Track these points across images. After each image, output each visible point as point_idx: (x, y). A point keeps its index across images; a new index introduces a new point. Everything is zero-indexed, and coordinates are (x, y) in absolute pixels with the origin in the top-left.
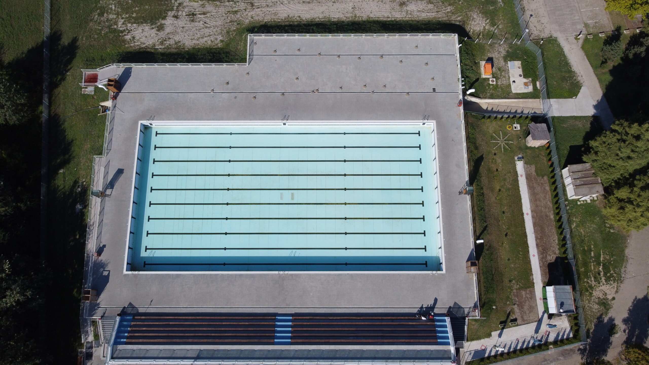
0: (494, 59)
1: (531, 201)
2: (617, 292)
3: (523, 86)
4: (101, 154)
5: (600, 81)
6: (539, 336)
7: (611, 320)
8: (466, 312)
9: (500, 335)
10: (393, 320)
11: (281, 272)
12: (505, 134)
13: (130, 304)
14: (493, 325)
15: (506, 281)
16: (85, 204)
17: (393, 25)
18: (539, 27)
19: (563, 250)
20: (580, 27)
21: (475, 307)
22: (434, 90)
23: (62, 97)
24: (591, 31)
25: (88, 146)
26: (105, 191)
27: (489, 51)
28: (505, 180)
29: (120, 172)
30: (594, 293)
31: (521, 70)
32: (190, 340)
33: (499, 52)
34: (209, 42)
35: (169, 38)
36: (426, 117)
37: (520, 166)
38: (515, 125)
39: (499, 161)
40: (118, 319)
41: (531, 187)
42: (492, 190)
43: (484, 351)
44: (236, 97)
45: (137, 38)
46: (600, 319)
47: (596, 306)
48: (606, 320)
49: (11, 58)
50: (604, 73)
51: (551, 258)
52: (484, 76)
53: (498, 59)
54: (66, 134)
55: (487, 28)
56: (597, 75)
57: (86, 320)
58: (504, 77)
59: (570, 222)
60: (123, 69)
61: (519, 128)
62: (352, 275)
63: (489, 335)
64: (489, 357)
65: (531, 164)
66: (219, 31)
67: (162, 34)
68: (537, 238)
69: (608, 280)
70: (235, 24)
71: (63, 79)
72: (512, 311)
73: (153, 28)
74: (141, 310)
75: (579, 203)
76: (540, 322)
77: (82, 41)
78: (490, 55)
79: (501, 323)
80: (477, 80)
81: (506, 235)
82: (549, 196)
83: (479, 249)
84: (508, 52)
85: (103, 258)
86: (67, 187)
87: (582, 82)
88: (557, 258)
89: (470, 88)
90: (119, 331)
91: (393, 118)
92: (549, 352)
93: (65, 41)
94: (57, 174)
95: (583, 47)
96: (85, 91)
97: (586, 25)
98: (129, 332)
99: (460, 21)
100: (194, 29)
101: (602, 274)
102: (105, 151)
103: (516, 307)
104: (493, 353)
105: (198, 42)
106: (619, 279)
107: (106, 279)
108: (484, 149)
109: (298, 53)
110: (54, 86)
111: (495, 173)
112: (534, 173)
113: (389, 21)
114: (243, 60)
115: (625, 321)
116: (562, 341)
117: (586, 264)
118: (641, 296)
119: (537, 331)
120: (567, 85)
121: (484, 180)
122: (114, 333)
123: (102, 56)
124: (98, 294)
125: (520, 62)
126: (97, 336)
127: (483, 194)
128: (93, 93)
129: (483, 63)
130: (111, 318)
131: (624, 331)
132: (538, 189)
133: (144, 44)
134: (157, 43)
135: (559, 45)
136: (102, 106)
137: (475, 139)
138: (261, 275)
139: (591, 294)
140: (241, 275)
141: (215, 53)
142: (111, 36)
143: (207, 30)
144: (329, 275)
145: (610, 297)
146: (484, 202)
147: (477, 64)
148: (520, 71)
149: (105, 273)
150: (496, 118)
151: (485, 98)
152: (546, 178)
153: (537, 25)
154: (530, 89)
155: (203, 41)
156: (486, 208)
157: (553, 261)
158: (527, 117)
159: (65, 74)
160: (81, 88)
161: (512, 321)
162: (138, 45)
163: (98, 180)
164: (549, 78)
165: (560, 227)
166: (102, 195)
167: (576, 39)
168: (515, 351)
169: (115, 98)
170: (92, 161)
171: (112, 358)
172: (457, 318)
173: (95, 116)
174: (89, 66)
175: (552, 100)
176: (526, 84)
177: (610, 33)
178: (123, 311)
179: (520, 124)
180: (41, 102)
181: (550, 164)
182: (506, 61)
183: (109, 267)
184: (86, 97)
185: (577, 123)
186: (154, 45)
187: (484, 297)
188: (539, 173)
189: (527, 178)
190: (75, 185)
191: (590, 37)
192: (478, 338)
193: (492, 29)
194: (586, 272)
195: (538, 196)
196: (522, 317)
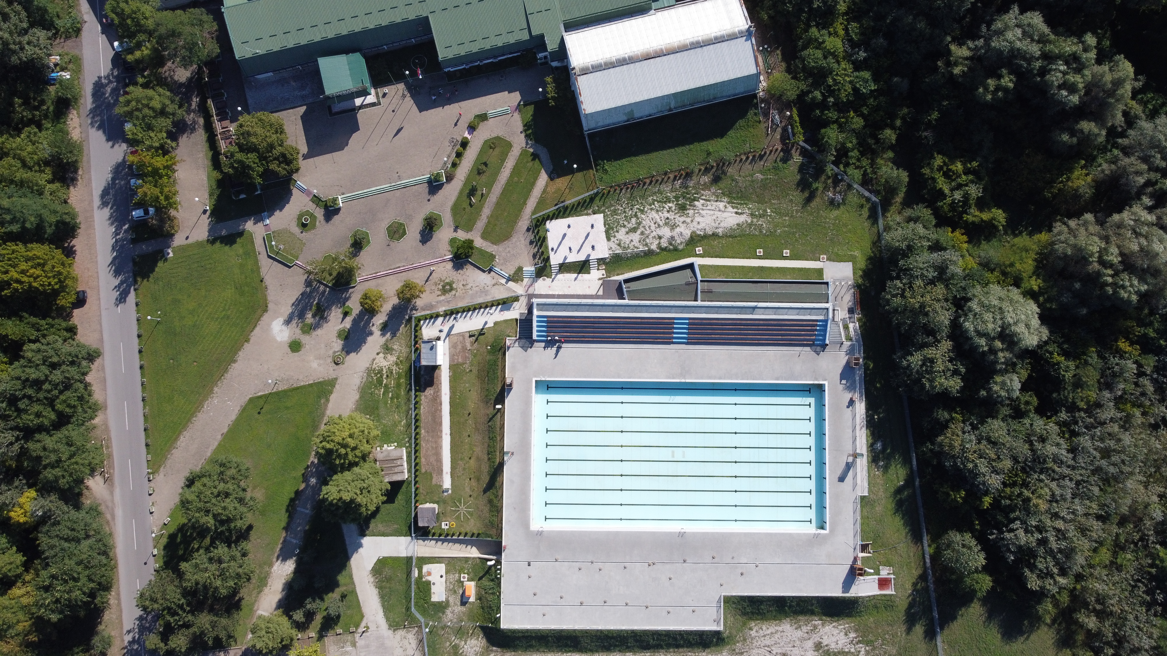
0: (459, 604)
1: (441, 447)
2: (374, 360)
3: (433, 572)
4: (863, 498)
5: (351, 577)
6: (451, 322)
7: (383, 335)
8: (517, 343)
9: (486, 323)
10: (584, 337)
11: (683, 381)
12: (458, 518)
13: (818, 354)
14: (492, 332)
15: (475, 371)
16: (871, 447)
17: (566, 646)
18: (406, 642)
19: (417, 399)
20: (360, 642)
21: (509, 348)
22: (529, 565)
23: (913, 564)
24: (349, 637)
25: (878, 509)
26: (854, 460)
27: (464, 613)
28: (464, 469)
29: (842, 479)
30: (395, 359)
31: (432, 591)
32: (761, 322)
33: (453, 612)
34: (764, 628)
35: (807, 633)
36: (540, 533)
37: (447, 483)
38: (447, 527)
39: (467, 489)
40: (827, 342)
41: (439, 461)
42: (478, 459)
43: (501, 310)
44: (733, 558)
45: (842, 634)
46: (394, 335)
47: (395, 347)
48: (389, 334)
49: (971, 610)
50: (346, 585)
51: (429, 391)
52: (472, 584)
53: (455, 604)
54: (902, 522)
55: (463, 643)
56: (353, 583)
57: (857, 341)
58: (451, 583)
59: (409, 425)
60: (851, 591)
61: (443, 524)
62: (619, 378)
63: (496, 323)
64: (498, 305)
65: (436, 485)
66: (754, 642)
67: (816, 638)
68: (441, 411)
69: (380, 371)
70: (737, 651)
71: (915, 585)
72: (472, 344)
73: (827, 646)
74: (808, 349)
75: (396, 444)
76: (448, 334)
77: (900, 629)
78: (463, 609)
79: (484, 334)
80: (480, 579)
81: (469, 414)
82: (422, 452)
83: (501, 398)
84: (444, 613)
85: (848, 396)
86: (893, 466)
87: (370, 576)
88: (424, 391)
89: (491, 566)
90: (825, 331)
91: (573, 533)
92: (444, 309)
93: (919, 629)
94: (905, 480)
95: (362, 616)
96: (890, 570)
97: (354, 644)
98: (816, 330)
99: (492, 651)
100: (782, 644)
101: (385, 376)
102: (858, 501)
103: (469, 347)
104: (494, 308)
105: (777, 628)
106: (370, 371)
107: (843, 376)
108: (482, 501)
109: (670, 609)
110: (923, 577)
111: (472, 476)
112: (434, 476)
113: (570, 651)
114: (729, 601)
115: (371, 333)
116: (431, 317)
117: (398, 385)
118: (353, 355)
119: (453, 326)
120: (387, 572)
121: (485, 469)
122: (828, 329)
123: (878, 612)
124: (848, 363)
125: (432, 600)
126: (846, 327)
127: (489, 454)
128: (881, 567)
129: (472, 599)
130: (835, 343)
131: (373, 325)
132: (432, 459)
133: (834, 627)
134: (820, 627)
135: (388, 619)
136: (869, 553)
137: (491, 511)
138: (702, 378)
139: (398, 359)
140: (720, 378)
141: (757, 614)
142: (871, 637)
143: (768, 642)
144: (640, 378)
145: (381, 355)
146: (489, 446)
147: (479, 598)
148: (434, 589)
149: (844, 382)
150: (465, 536)
151: (474, 558)
152: (423, 471)
153: (408, 646)
154: (426, 568)
155: (772, 630)
156: (487, 439)
157: (428, 389)
158: (434, 535)
159: (913, 591)
160: (893, 574)
161: (474, 336)
162: (841, 625)
163: (862, 471)
164: (404, 580)
165: (417, 421)
166: (855, 456)
167: (368, 628)
168: (475, 309)
169: (855, 559)
170: (870, 490)
171: (827, 309)
172: (526, 338)
173: (875, 541)
174: (889, 598)
175: (404, 555)
176: (429, 574)
177: (331, 633)
178: (824, 349)
179: (441, 528)
180: (932, 558)
181: (417, 485)
182: (447, 601)
183: (841, 387)
184: (888, 564)
185: (382, 529)
186: (823, 625)
187: (500, 356)
188: (429, 476)
189: (442, 471)
190: (886, 468)
191: (352, 629)
192: (506, 321)
193: (457, 641)
194: (399, 378)
195: (434, 452)
196: (464, 339)
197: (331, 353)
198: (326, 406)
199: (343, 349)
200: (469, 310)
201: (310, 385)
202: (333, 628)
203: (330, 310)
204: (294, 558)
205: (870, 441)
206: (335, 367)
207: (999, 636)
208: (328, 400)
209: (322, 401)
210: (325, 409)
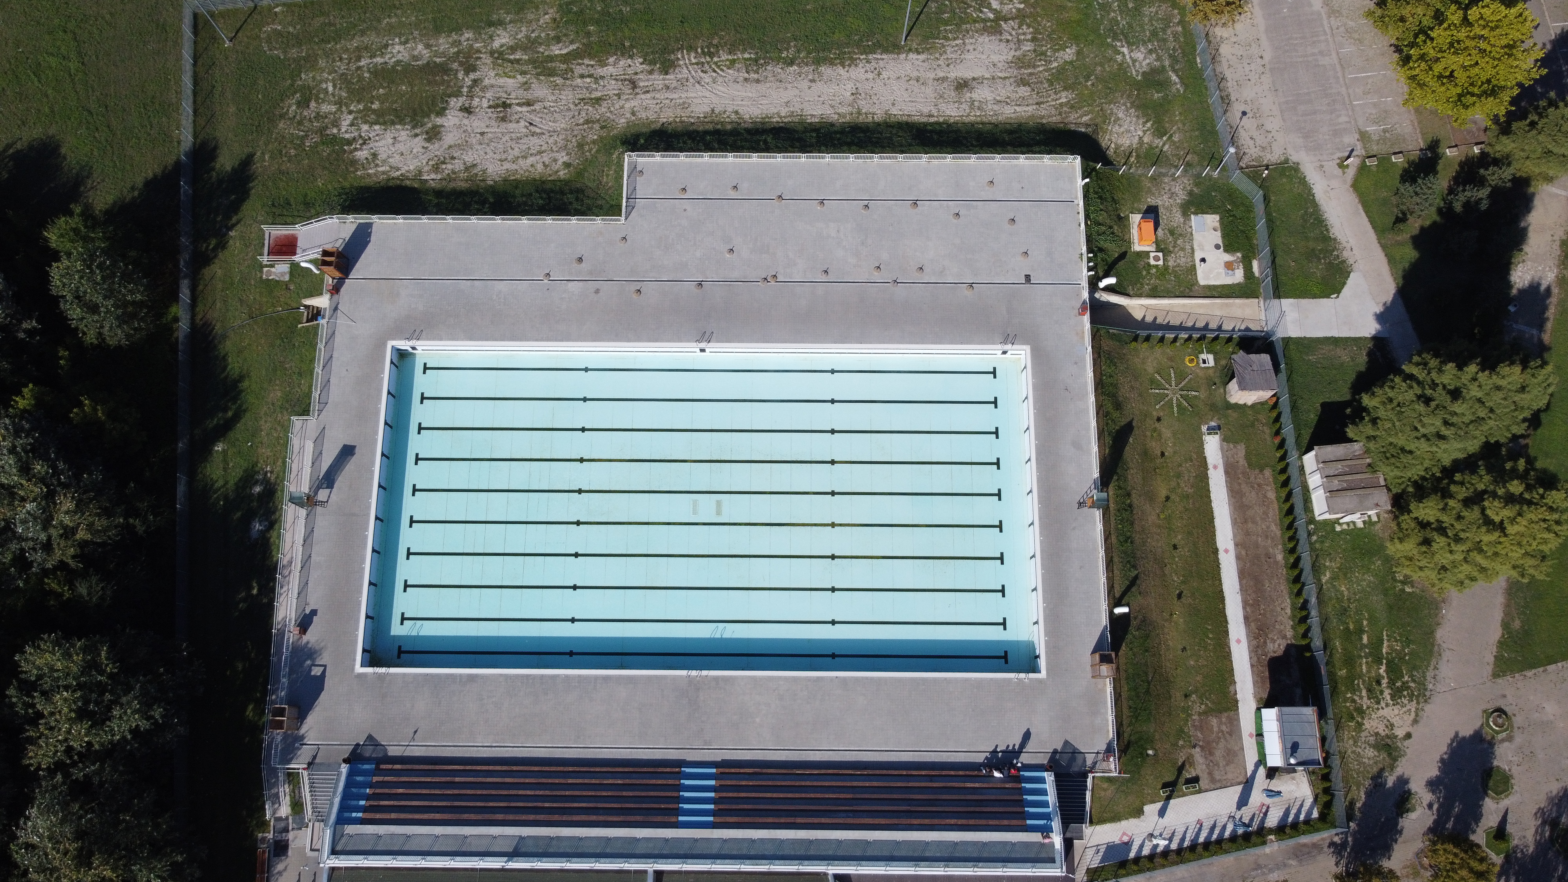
0: (1161, 210)
1: (1234, 522)
2: (1415, 721)
3: (1222, 270)
4: (306, 412)
5: (1391, 260)
6: (1246, 814)
7: (1403, 781)
8: (1089, 763)
9: (1162, 813)
10: (931, 778)
11: (694, 673)
12: (1181, 376)
13: (370, 738)
14: (1147, 791)
15: (1178, 695)
16: (272, 519)
17: (940, 133)
18: (1261, 140)
19: (1302, 629)
20: (1351, 139)
21: (1109, 750)
22: (1028, 277)
23: (220, 286)
24: (1375, 149)
25: (276, 394)
26: (316, 493)
27: (1149, 191)
28: (1179, 476)
29: (347, 451)
30: (1367, 724)
31: (1219, 234)
32: (500, 817)
33: (1172, 195)
34: (540, 167)
35: (453, 158)
36: (1009, 339)
37: (1212, 446)
38: (1203, 356)
39: (1167, 433)
40: (344, 769)
41: (1234, 493)
42: (1151, 497)
43: (1128, 845)
44: (597, 291)
45: (382, 156)
46: (1377, 779)
47: (1370, 753)
48: (1390, 783)
49: (110, 199)
50: (1400, 244)
51: (1276, 647)
52: (1137, 247)
53: (1169, 209)
54: (229, 366)
55: (1146, 140)
56: (1384, 247)
57: (274, 772)
58: (1183, 249)
59: (1316, 569)
60: (353, 227)
61: (1211, 363)
62: (845, 679)
63: (1138, 813)
64: (1137, 860)
65: (1236, 442)
66: (561, 143)
67: (437, 149)
68: (1245, 604)
69: (1396, 695)
70: (597, 126)
71: (222, 245)
72: (1190, 761)
73: (416, 135)
74: (393, 751)
75: (1338, 528)
76: (1248, 784)
77: (264, 163)
78: (1151, 201)
79: (1165, 786)
80: (1123, 256)
81: (1179, 596)
82: (1274, 511)
83: (1118, 625)
84: (1191, 193)
85: (311, 637)
86: (232, 483)
87: (1351, 261)
88: (1289, 647)
89: (1107, 275)
90: (346, 796)
91: (938, 339)
92: (1267, 849)
93: (226, 162)
94: (211, 453)
95: (1355, 186)
96: (270, 272)
97: (1364, 136)
98: (368, 798)
99: (1087, 125)
100: (507, 138)
101: (1385, 682)
102: (315, 406)
103: (1197, 752)
104: (1146, 852)
105: (514, 167)
106: (1421, 695)
107: (318, 684)
108: (1134, 408)
109: (733, 194)
110: (201, 260)
111: (1159, 461)
112: (1242, 462)
113: (931, 124)
114: (614, 210)
115: (1432, 785)
116: (1295, 825)
117: (1350, 661)
118: (1467, 731)
119: (1242, 804)
120: (1318, 269)
121: (1134, 475)
122: (337, 800)
123: (306, 195)
124: (302, 716)
125: (1217, 217)
126: (297, 806)
127: (1130, 506)
128: (287, 278)
129: (1135, 219)
130: (329, 766)
131: (1430, 806)
132: (1251, 497)
133: (398, 169)
134: (426, 169)
135: (1303, 181)
136: (307, 307)
137: (1115, 386)
138: (649, 678)
139: (1360, 725)
140: (606, 678)
141: (552, 191)
142: (326, 151)
143: (535, 141)
144: (795, 679)
145: (1400, 733)
146: (1132, 524)
147: (1122, 221)
148: (1217, 237)
149: (316, 671)
150: (1162, 339)
151: (1139, 296)
152: (1268, 472)
153: (1255, 134)
154: (1238, 276)
155: (525, 164)
156: (1137, 538)
157: (1280, 653)
158: (1230, 339)
159: (226, 234)
160: (262, 266)
161: (1189, 781)
162: (383, 173)
163: (300, 470)
164: (1279, 252)
165: (1297, 579)
166: (309, 502)
167: (1341, 166)
168: (1193, 847)
169: (336, 290)
170: (286, 428)
171: (334, 852)
172: (1069, 775)
173: (292, 328)
174: (278, 220)
175: (1284, 301)
176: (1229, 266)
177: (1415, 155)
178: (354, 752)
179: (1215, 354)
180: (174, 297)
181: (1277, 441)
182: (1186, 214)
183: (325, 658)
184: (272, 285)
185: (1339, 351)
186: (420, 173)
187: (1127, 730)
188: (1255, 462)
189: (1227, 472)
190: (249, 478)
191: (1371, 163)
192: (1116, 818)
193: (1158, 142)
194: (1351, 679)
195: (1250, 513)
196: (1210, 774)
197: (1519, 739)
198: (1507, 614)
199: (1491, 744)
200: (1207, 845)
201: (1552, 661)
202: (1411, 163)
203: (1538, 844)
204: (1514, 291)
205: (274, 534)
206: (1501, 704)
207: (63, 151)
208: (1505, 625)
209: (1517, 624)
210: (1507, 606)
